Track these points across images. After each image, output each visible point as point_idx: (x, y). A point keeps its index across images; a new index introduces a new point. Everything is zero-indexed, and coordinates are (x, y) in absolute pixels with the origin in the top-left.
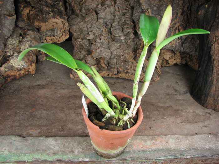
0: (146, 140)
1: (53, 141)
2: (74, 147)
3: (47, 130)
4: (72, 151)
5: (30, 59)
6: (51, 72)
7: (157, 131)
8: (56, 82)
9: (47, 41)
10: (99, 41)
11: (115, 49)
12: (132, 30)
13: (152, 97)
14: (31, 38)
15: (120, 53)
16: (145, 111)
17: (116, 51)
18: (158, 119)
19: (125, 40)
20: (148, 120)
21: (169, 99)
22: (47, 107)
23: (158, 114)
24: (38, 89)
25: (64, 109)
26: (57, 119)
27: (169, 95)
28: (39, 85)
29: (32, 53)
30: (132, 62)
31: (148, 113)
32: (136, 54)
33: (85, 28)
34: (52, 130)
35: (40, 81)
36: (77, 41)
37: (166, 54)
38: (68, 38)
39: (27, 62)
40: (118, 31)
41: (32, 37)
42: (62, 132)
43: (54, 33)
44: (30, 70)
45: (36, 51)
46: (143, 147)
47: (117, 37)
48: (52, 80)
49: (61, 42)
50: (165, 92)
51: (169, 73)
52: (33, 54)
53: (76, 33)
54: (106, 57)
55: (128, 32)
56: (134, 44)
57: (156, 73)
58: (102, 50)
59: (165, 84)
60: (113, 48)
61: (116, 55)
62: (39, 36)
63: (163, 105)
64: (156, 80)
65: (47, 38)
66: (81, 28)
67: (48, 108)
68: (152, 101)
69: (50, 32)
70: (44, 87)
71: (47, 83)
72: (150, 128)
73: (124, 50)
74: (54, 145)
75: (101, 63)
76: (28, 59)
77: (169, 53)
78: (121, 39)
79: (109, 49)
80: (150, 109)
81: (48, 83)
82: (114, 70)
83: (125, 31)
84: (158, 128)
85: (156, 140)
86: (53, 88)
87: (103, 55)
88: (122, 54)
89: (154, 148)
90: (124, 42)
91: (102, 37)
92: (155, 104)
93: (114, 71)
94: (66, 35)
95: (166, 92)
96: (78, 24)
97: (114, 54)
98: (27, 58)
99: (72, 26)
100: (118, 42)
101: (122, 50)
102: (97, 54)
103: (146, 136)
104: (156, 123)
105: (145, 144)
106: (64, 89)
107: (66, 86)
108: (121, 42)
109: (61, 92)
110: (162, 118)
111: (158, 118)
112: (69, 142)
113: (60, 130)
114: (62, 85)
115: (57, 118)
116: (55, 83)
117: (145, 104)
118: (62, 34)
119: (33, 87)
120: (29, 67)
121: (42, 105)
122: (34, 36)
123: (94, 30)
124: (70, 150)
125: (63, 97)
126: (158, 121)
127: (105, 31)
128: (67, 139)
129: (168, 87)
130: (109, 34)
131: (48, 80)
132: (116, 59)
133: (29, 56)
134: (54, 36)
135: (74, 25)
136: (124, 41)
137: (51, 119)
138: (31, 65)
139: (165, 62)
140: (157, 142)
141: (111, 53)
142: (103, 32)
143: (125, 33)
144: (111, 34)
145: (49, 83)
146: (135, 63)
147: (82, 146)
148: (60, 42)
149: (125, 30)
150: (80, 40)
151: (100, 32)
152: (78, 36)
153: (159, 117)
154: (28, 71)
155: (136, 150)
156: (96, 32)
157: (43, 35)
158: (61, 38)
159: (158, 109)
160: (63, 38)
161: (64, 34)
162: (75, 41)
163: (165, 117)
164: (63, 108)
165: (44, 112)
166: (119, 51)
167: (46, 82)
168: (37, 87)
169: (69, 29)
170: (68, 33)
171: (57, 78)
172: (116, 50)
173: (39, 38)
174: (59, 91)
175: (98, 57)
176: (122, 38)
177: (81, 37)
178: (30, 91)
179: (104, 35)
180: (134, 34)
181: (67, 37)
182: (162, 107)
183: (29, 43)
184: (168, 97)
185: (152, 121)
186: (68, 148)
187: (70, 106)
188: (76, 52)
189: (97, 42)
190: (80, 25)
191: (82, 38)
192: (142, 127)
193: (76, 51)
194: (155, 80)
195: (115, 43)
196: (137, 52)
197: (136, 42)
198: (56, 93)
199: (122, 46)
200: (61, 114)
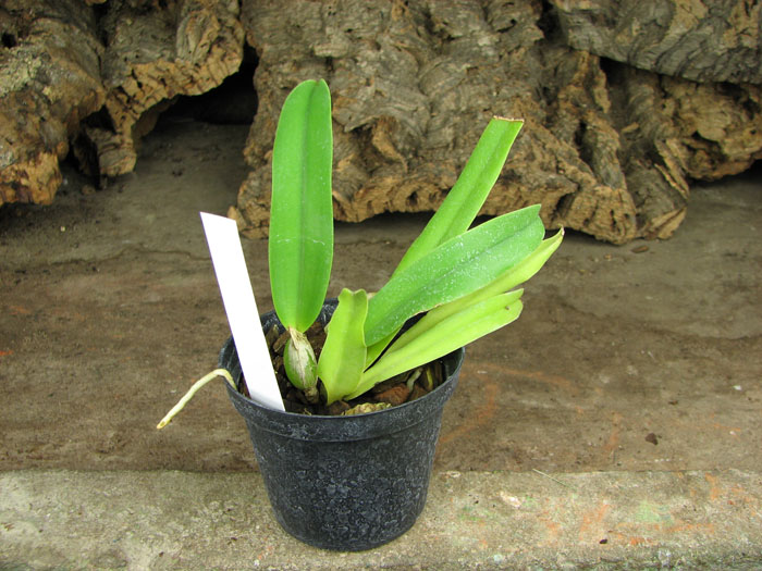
0: (631, 493)
1: (15, 494)
2: (134, 525)
3: (30, 447)
4: (113, 554)
5: (30, 130)
6: (150, 218)
7: (699, 459)
8: (162, 250)
9: (140, 85)
10: (372, 54)
11: (448, 87)
12: (530, 10)
13: (649, 298)
14: (47, 43)
15: (473, 100)
16: (618, 361)
17: (452, 95)
18: (698, 398)
19: (496, 49)
20: (638, 398)
21: (750, 307)
22: (79, 342)
23: (690, 371)
24: (65, 275)
25: (163, 353)
26: (106, 393)
27: (744, 289)
28: (76, 262)
29: (44, 106)
30: (535, 136)
31: (631, 370)
32: (554, 105)
33: (311, 18)
34: (55, 446)
35: (84, 247)
36: (270, 73)
37: (707, 115)
38: (235, 70)
39: (13, 140)
40: (463, 14)
41: (58, 44)
42: (112, 458)
43: (174, 50)
44: (24, 182)
45: (69, 106)
46: (613, 539)
47: (458, 38)
48: (141, 244)
49: (207, 90)
50: (720, 276)
51: (726, 207)
52: (53, 114)
53: (272, 43)
54: (405, 122)
55: (513, 21)
56: (545, 72)
57: (662, 190)
58: (381, 88)
59: (714, 247)
60: (440, 83)
61: (455, 112)
62: (95, 51)
63: (715, 332)
64: (663, 226)
65: (141, 68)
66: (293, 22)
67: (80, 346)
68: (655, 316)
69: (159, 49)
70: (94, 269)
71: (117, 253)
72: (653, 439)
73: (493, 87)
74: (17, 514)
75: (375, 138)
76: (20, 128)
77: (722, 104)
78: (477, 45)
79: (422, 92)
80: (646, 349)
81: (122, 254)
82: (442, 167)
83: (501, 19)
84: (702, 439)
85: (702, 496)
86: (138, 269)
87: (387, 112)
88: (480, 102)
89: (693, 543)
90: (494, 56)
91: (385, 39)
92: (666, 327)
93: (441, 172)
94: (224, 55)
95: (725, 278)
96: (285, 7)
97: (443, 108)
98: (13, 123)
99: (255, 21)
100: (465, 57)
101: (483, 88)
102: (358, 107)
103: (626, 474)
104: (683, 414)
105: (621, 521)
106: (187, 273)
107: (201, 262)
108: (478, 55)
109: (173, 284)
110: (717, 392)
111: (697, 393)
112: (114, 496)
113: (108, 445)
114: (184, 259)
115: (109, 389)
116: (156, 251)
117: (613, 330)
118: (206, 49)
119: (44, 269)
120: (22, 167)
121: (57, 336)
122: (69, 45)
123: (351, 18)
124: (105, 548)
125: (173, 301)
126: (698, 404)
127: (399, 12)
128: (111, 481)
129: (729, 258)
130: (421, 29)
131: (127, 242)
132: (455, 125)
133: (26, 118)
134: (172, 60)
135: (266, 13)
136: (491, 53)
137: (78, 394)
138: (33, 156)
139: (706, 157)
140: (708, 509)
141: (433, 107)
142: (389, 18)
143: (498, 26)
144: (429, 26)
145: (126, 253)
146: (552, 137)
147: (187, 524)
148: (200, 88)
149: (499, 12)
150: (285, 69)
151: (376, 23)
152: (279, 56)
153: (699, 385)
154: (16, 186)
155: (561, 558)
156: (358, 25)
157: (126, 59)
158: (204, 68)
159: (693, 351)
160: (213, 67)
161: (217, 52)
162: (266, 74)
163: (738, 388)
164: (157, 346)
165: (53, 364)
166: (470, 90)
167: (113, 249)
168: (61, 267)
169: (246, 37)
170: (235, 51)
171: (169, 234)
172: (450, 90)
173: (95, 58)
174: (162, 280)
175: (363, 122)
176: (485, 40)
177: (295, 58)
178: (22, 283)
179: (393, 30)
180: (540, 25)
181: (234, 65)
182: (710, 341)
183: (37, 63)
184: (737, 297)
185: (660, 405)
186: (97, 532)
187: (198, 337)
188: (265, 115)
189: (359, 59)
190: (290, 11)
191: (295, 62)
192: (602, 435)
193: (267, 110)
194: (658, 229)
195: (449, 62)
196: (561, 96)
197: (555, 64)
198: (145, 287)
199: (483, 73)
200: (138, 376)
